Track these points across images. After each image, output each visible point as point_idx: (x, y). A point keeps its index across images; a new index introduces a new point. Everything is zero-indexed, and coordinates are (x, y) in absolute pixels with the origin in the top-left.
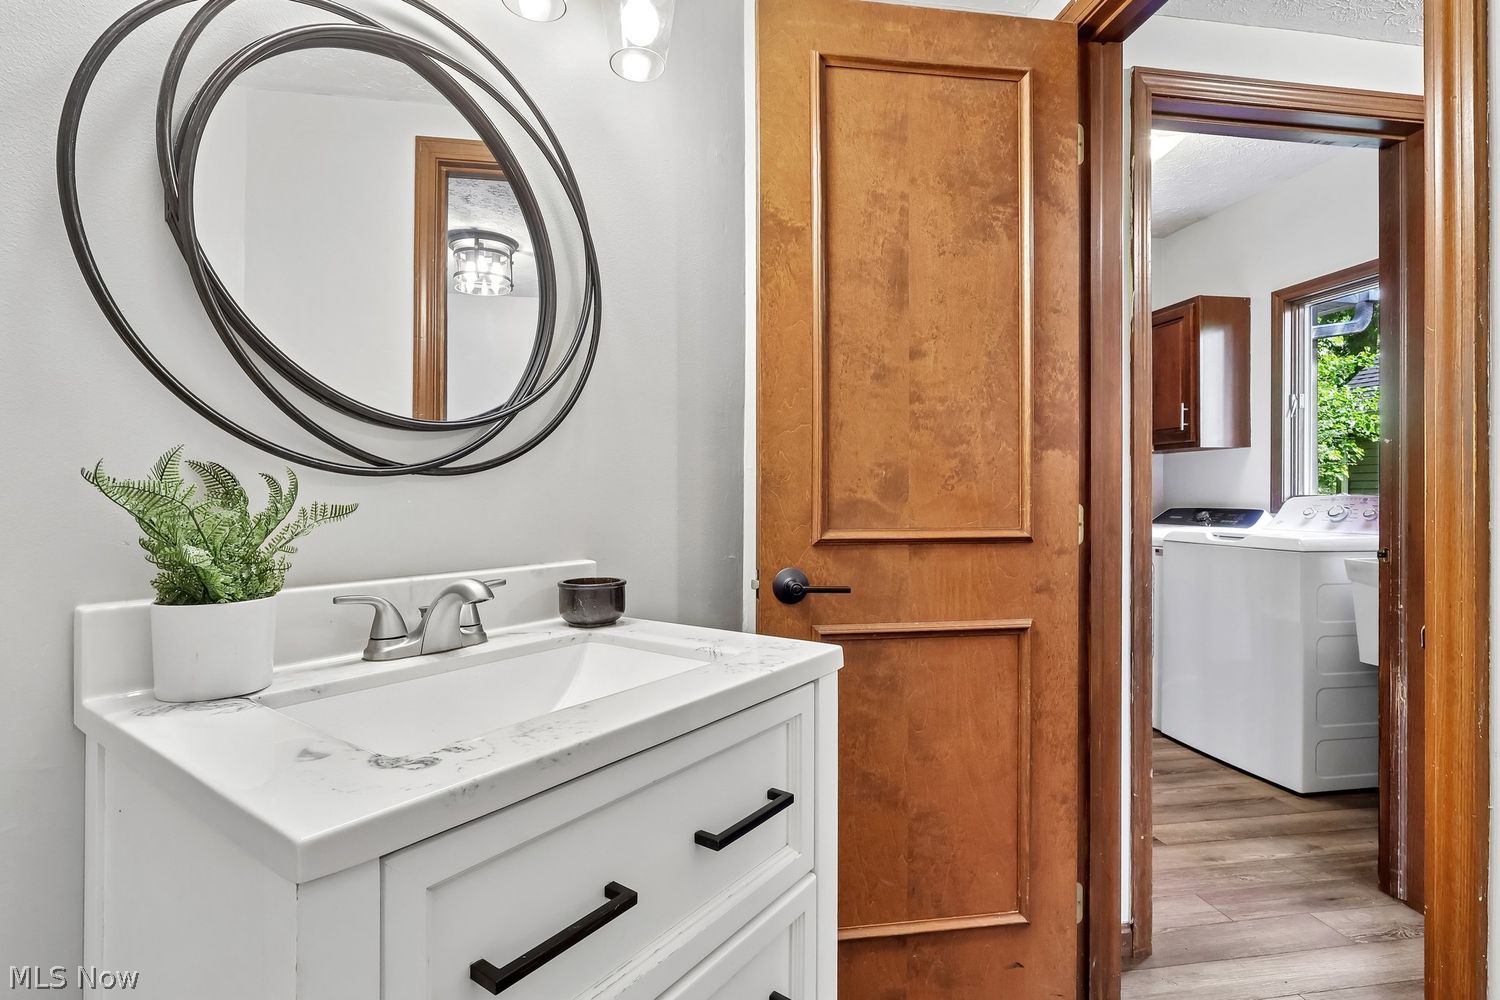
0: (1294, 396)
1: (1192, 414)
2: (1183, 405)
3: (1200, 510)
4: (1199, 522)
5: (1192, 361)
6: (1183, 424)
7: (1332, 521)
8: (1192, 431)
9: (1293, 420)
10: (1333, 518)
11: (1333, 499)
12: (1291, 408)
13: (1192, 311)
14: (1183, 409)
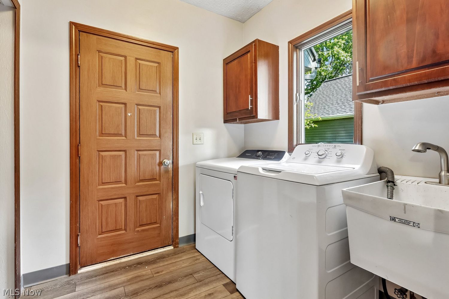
0: (297, 94)
1: (254, 100)
2: (250, 96)
3: (258, 151)
4: (257, 157)
5: (254, 73)
6: (250, 106)
7: (319, 158)
8: (254, 110)
9: (297, 106)
10: (319, 156)
11: (319, 146)
12: (296, 100)
13: (253, 47)
14: (250, 98)
